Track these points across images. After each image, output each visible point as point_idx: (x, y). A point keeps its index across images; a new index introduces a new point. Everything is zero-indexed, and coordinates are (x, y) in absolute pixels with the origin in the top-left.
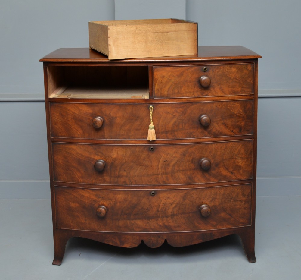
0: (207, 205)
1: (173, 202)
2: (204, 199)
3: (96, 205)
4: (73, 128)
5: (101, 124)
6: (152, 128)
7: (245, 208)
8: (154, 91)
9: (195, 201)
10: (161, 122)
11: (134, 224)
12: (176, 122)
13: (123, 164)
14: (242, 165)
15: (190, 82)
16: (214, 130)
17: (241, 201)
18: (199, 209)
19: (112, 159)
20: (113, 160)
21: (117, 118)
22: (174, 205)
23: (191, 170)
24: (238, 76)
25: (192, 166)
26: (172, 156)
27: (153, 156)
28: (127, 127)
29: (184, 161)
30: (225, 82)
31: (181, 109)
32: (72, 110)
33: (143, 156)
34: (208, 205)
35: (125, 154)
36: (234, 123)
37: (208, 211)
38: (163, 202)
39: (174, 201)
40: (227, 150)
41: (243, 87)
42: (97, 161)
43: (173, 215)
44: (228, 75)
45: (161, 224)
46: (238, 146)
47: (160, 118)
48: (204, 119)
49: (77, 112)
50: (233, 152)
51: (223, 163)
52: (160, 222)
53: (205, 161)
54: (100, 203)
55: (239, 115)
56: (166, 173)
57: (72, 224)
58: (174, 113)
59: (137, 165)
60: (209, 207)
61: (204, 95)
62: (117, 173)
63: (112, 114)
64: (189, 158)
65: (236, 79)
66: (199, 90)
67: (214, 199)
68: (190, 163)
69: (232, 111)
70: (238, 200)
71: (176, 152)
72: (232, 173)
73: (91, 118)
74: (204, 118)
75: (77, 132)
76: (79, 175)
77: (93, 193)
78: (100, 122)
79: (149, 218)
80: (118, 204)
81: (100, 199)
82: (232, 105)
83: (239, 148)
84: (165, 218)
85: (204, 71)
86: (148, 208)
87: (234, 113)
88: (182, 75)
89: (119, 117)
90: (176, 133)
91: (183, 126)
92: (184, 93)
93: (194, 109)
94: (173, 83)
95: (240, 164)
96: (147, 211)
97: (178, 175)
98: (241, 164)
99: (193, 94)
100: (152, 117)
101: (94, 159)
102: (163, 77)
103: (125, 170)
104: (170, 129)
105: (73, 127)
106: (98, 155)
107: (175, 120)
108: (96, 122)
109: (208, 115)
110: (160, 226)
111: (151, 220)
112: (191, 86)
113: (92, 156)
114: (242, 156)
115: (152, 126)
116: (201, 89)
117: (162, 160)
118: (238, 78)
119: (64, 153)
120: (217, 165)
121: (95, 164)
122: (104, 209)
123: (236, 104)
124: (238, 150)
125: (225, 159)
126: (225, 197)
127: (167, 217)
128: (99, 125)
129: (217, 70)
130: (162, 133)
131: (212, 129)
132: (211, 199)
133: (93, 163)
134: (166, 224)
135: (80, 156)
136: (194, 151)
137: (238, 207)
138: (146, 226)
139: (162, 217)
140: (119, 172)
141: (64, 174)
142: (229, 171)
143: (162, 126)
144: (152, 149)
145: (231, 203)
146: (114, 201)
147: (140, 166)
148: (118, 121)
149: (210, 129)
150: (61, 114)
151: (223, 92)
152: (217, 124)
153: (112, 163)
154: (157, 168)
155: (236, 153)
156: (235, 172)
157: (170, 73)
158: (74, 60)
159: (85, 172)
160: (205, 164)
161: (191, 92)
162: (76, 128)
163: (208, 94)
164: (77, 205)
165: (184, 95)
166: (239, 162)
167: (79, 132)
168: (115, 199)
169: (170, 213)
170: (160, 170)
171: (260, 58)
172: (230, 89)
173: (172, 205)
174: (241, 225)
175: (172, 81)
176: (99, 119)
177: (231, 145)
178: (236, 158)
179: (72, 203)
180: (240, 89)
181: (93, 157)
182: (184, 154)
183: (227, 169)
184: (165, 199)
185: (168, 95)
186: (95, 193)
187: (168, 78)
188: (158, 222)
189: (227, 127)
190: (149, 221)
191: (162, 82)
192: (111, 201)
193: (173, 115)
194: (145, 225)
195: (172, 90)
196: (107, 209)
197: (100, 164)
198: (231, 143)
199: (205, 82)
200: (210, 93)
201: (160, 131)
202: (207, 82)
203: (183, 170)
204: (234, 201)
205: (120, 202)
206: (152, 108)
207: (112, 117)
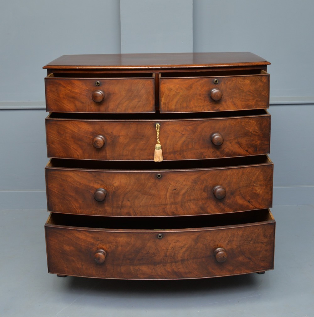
0: (223, 249)
1: (183, 246)
2: (219, 242)
3: (94, 249)
4: (72, 148)
5: (102, 144)
6: (158, 149)
7: (266, 251)
8: (161, 105)
9: (209, 245)
10: (168, 141)
11: (138, 270)
12: (185, 142)
13: (126, 194)
14: (261, 193)
15: (200, 96)
16: (227, 150)
17: (262, 243)
18: (214, 253)
19: (114, 187)
20: (115, 189)
21: (120, 137)
22: (184, 249)
23: (203, 199)
24: (252, 89)
25: (205, 195)
26: (182, 184)
27: (160, 184)
28: (131, 147)
29: (195, 189)
30: (238, 95)
31: (190, 127)
32: (70, 128)
33: (150, 184)
34: (225, 249)
35: (128, 182)
36: (249, 142)
37: (224, 257)
38: (171, 246)
39: (185, 245)
40: (244, 177)
41: (257, 101)
42: (97, 190)
43: (183, 261)
44: (241, 87)
45: (169, 270)
46: (256, 172)
47: (168, 137)
48: (216, 138)
49: (76, 130)
50: (251, 179)
51: (240, 191)
52: (168, 268)
53: (219, 190)
54: (98, 247)
55: (254, 133)
56: (175, 203)
57: (66, 269)
58: (183, 131)
59: (142, 194)
60: (225, 251)
61: (215, 109)
62: (120, 203)
63: (115, 133)
64: (201, 186)
65: (249, 92)
66: (209, 104)
67: (230, 241)
68: (202, 191)
69: (246, 128)
70: (258, 242)
71: (187, 180)
72: (249, 202)
73: (91, 137)
74: (216, 136)
75: (76, 152)
76: (77, 205)
77: (91, 235)
78: (101, 142)
79: (155, 264)
80: (120, 248)
81: (99, 242)
82: (247, 122)
83: (257, 174)
84: (174, 264)
85: (215, 83)
86: (154, 252)
87: (249, 131)
88: (191, 87)
89: (123, 136)
90: (185, 153)
91: (193, 145)
92: (193, 108)
93: (205, 127)
94: (181, 96)
95: (258, 191)
96: (153, 255)
97: (189, 205)
98: (260, 191)
99: (203, 109)
100: (159, 136)
101: (93, 187)
102: (170, 90)
103: (128, 200)
104: (179, 149)
105: (72, 146)
106: (98, 183)
107: (184, 139)
108: (96, 142)
109: (220, 134)
110: (168, 272)
111: (157, 266)
112: (201, 99)
113: (92, 184)
114: (261, 183)
115: (158, 145)
116: (211, 103)
117: (170, 188)
118: (252, 91)
119: (60, 181)
120: (233, 193)
121: (95, 193)
122: (104, 254)
123: (251, 121)
124: (256, 176)
125: (241, 186)
126: (244, 239)
127: (176, 262)
128: (100, 145)
129: (230, 83)
130: (170, 153)
131: (225, 149)
132: (227, 242)
133: (92, 192)
134: (176, 270)
135: (78, 184)
136: (207, 178)
137: (259, 249)
138: (152, 272)
139: (170, 262)
140: (122, 202)
141: (60, 204)
142: (246, 200)
143: (170, 146)
144: (159, 176)
145: (250, 245)
146: (115, 245)
147: (146, 195)
148: (121, 140)
149: (222, 149)
150: (59, 133)
151: (236, 106)
152: (231, 143)
153: (114, 192)
154: (165, 197)
155: (253, 180)
156: (252, 200)
157: (178, 85)
158: (79, 67)
159: (83, 202)
160: (219, 192)
161: (201, 106)
162: (75, 148)
163: (219, 108)
164: (72, 248)
165: (193, 109)
166: (257, 190)
167: (78, 152)
168: (116, 242)
169: (179, 258)
170: (168, 200)
171: (269, 64)
172: (244, 102)
173: (182, 249)
174: (261, 269)
175: (180, 94)
176: (100, 138)
177: (249, 171)
178: (253, 185)
179: (66, 246)
180: (254, 103)
181: (92, 186)
182: (195, 182)
183: (244, 198)
184: (175, 243)
185: (175, 109)
186: (92, 236)
187: (175, 90)
188: (166, 268)
189: (241, 146)
190: (155, 267)
191: (169, 96)
192: (112, 244)
193: (181, 134)
194: (150, 271)
195: (180, 104)
196: (107, 254)
197: (100, 194)
198: (248, 169)
199: (216, 95)
200: (221, 107)
201: (167, 151)
202: (218, 95)
203: (194, 200)
204: (254, 243)
205: (122, 246)
206: (159, 126)
207: (115, 136)
